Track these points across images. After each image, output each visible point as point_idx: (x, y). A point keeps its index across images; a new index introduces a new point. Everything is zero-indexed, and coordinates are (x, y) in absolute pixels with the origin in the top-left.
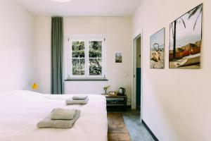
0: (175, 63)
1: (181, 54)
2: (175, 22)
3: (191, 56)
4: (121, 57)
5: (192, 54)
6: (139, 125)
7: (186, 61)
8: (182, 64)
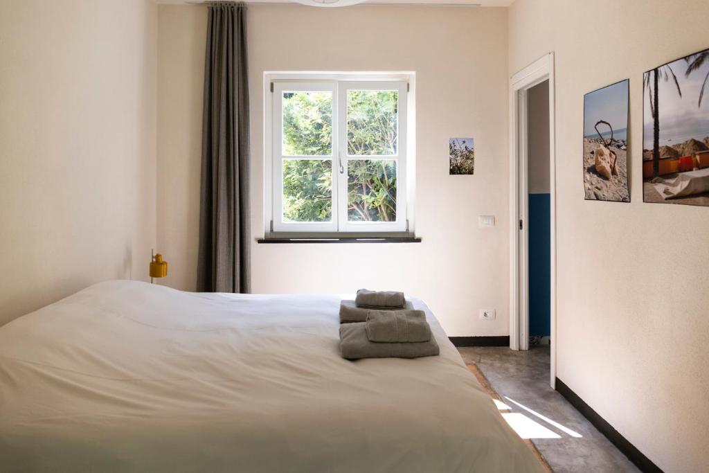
0: (660, 188)
1: (673, 164)
2: (656, 70)
3: (696, 174)
4: (469, 155)
5: (700, 167)
6: (547, 396)
7: (685, 184)
8: (677, 190)
